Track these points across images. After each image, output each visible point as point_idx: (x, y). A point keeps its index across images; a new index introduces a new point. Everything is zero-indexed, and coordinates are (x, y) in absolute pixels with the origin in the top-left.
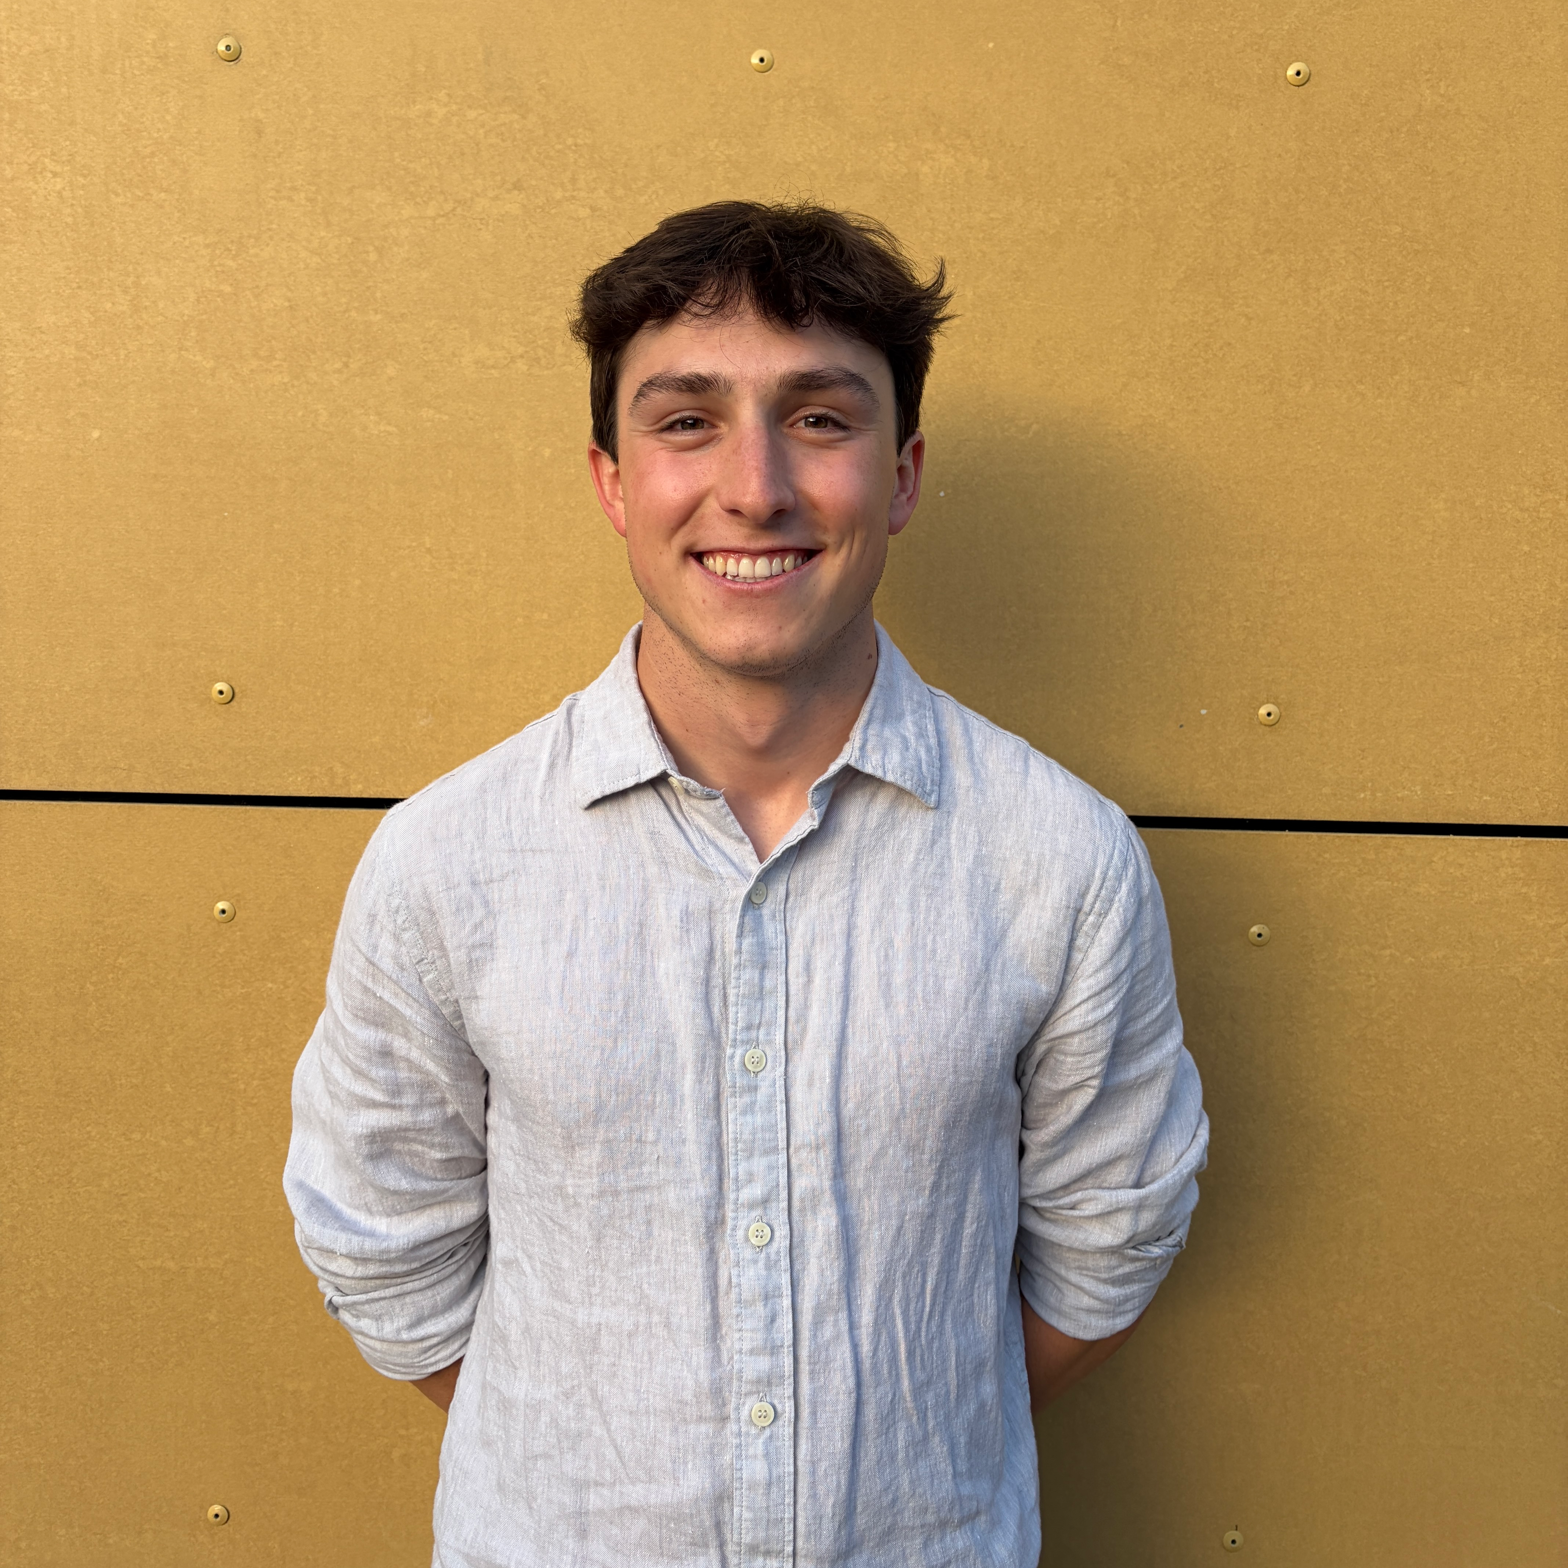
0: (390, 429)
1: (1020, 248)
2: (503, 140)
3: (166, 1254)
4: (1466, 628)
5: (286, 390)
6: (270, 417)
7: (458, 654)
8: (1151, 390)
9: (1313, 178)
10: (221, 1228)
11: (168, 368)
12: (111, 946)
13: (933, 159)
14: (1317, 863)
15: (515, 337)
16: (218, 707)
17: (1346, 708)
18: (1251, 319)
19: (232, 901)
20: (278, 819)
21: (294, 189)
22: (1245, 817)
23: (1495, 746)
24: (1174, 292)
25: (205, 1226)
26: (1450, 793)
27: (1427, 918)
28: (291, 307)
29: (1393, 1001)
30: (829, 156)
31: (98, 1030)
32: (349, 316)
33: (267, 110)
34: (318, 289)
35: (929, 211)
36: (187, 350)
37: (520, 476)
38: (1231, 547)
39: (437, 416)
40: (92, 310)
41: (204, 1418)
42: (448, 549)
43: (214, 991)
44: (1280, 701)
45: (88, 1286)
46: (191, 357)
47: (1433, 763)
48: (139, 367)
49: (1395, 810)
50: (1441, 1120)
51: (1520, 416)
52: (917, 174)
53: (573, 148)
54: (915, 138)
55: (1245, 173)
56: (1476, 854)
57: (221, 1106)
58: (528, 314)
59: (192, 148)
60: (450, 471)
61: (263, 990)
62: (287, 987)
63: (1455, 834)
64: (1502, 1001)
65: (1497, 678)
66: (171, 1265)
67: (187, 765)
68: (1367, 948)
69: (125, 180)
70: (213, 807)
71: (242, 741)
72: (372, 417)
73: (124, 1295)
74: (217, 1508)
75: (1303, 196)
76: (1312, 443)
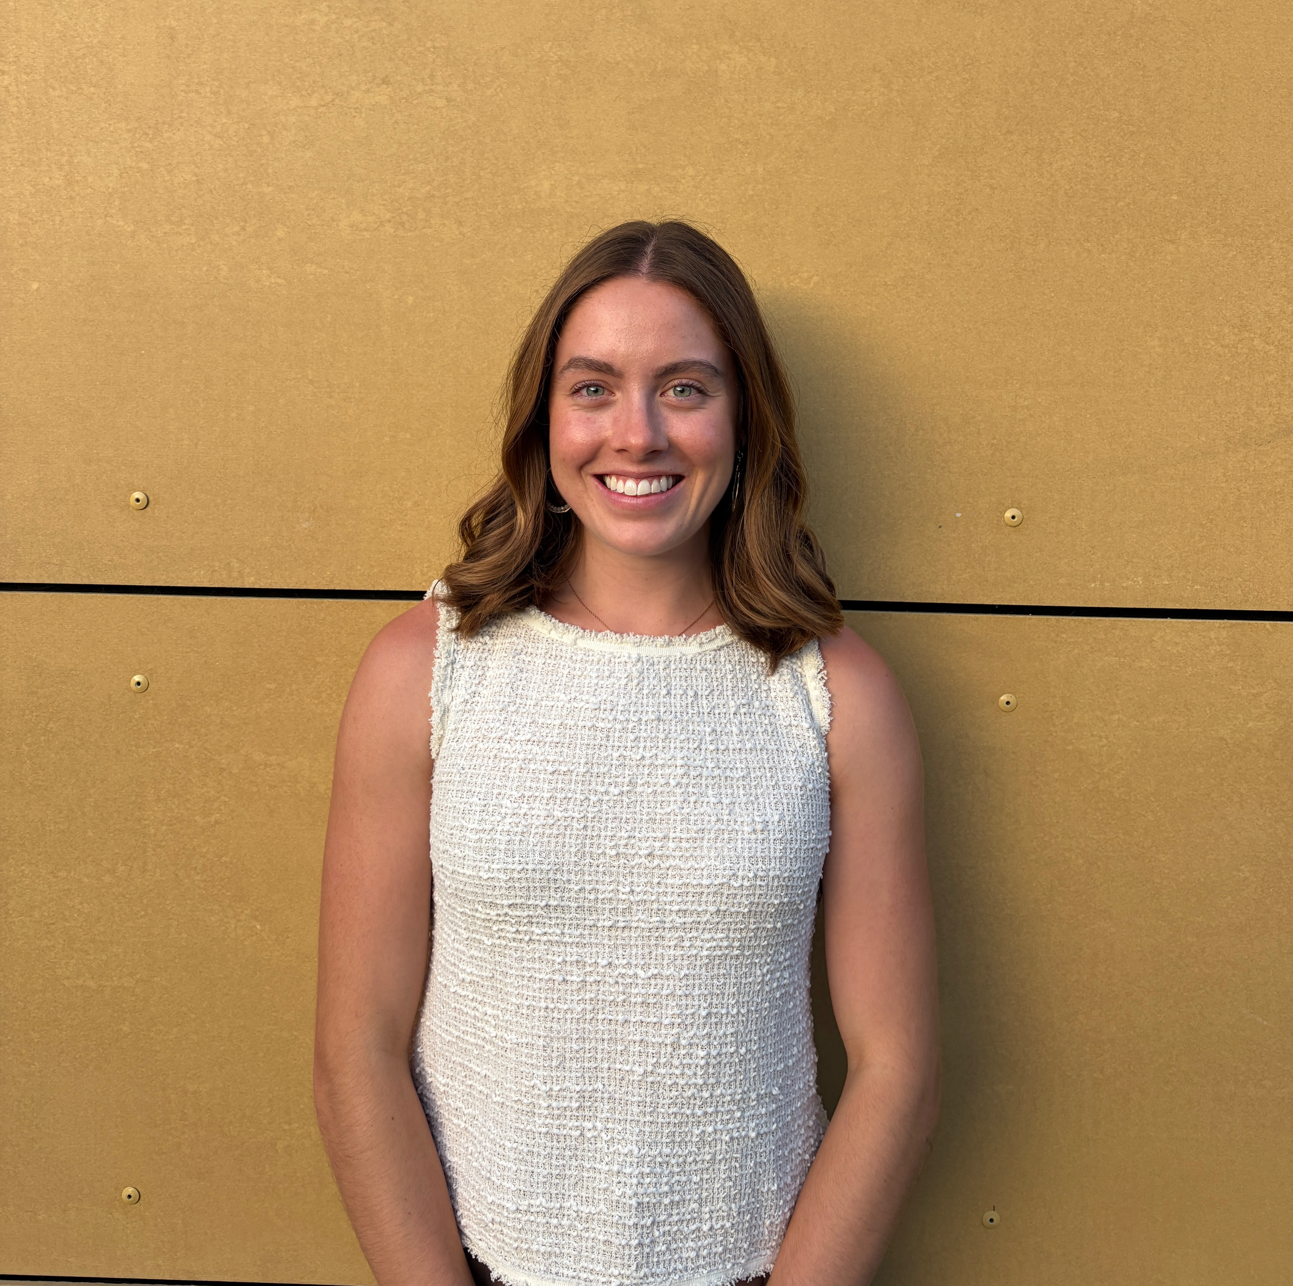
0: (279, 281)
1: (802, 132)
2: (373, 43)
3: (87, 975)
4: (1179, 445)
5: (193, 250)
6: (180, 272)
7: (334, 468)
8: (912, 248)
9: (1045, 72)
10: (133, 952)
11: (96, 231)
12: (43, 713)
13: (729, 59)
14: (1056, 642)
15: (384, 205)
16: (135, 512)
17: (1078, 512)
18: (996, 188)
19: (147, 674)
20: (184, 606)
21: (201, 84)
22: (994, 604)
23: (1204, 543)
24: (930, 167)
25: (120, 950)
26: (1167, 583)
27: (1149, 688)
28: (198, 180)
29: (1121, 758)
30: (644, 56)
31: (31, 784)
32: (247, 188)
33: (179, 19)
34: (221, 165)
35: (726, 101)
36: (111, 216)
37: (387, 320)
38: (979, 378)
39: (319, 270)
40: (33, 183)
41: (118, 1113)
42: (327, 381)
43: (130, 750)
44: (1022, 506)
45: (21, 1001)
46: (114, 222)
47: (1152, 558)
48: (71, 230)
49: (1121, 597)
50: (1164, 859)
51: (1220, 268)
52: (716, 71)
53: (432, 49)
54: (714, 41)
55: (989, 68)
56: (1190, 634)
57: (135, 847)
58: (394, 186)
59: (117, 50)
60: (329, 316)
61: (171, 749)
62: (191, 747)
63: (1172, 618)
64: (1214, 758)
65: (1204, 487)
66: (92, 984)
67: (109, 561)
68: (1098, 713)
69: (61, 77)
70: (131, 596)
71: (154, 540)
72: (264, 271)
73: (52, 1009)
74: (130, 1190)
75: (1037, 87)
76: (1047, 291)
